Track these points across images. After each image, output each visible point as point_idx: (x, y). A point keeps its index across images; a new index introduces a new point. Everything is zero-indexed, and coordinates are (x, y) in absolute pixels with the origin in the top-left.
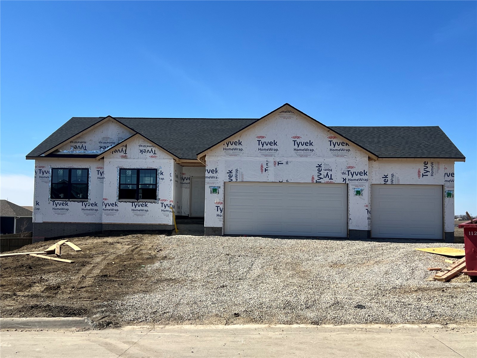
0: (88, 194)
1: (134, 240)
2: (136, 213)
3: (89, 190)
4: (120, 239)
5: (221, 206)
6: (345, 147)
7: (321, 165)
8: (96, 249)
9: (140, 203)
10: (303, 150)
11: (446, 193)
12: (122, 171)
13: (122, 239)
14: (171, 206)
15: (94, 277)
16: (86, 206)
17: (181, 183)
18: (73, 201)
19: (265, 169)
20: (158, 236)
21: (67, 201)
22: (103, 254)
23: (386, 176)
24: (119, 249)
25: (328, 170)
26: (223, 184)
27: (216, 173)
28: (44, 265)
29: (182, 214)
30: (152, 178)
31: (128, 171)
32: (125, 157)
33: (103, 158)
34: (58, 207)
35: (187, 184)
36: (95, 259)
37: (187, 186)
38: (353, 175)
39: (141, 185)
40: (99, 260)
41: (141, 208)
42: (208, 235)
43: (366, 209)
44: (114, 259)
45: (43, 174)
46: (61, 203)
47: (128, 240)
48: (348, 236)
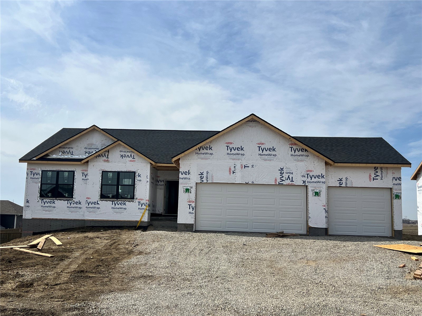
0: (74, 194)
1: (112, 235)
2: (116, 211)
3: (74, 190)
4: (100, 234)
5: (193, 205)
6: (304, 153)
7: (283, 168)
8: (76, 244)
9: (119, 202)
10: (267, 155)
11: (395, 195)
12: (104, 173)
13: (101, 234)
14: (147, 205)
15: (71, 272)
16: (71, 204)
17: (156, 185)
18: (60, 200)
19: (233, 171)
20: (135, 232)
21: (54, 199)
22: (83, 248)
23: (341, 179)
24: (98, 243)
25: (289, 173)
26: (195, 184)
27: (189, 175)
28: (24, 259)
29: (156, 212)
30: (131, 180)
31: (109, 173)
32: (108, 161)
33: (88, 162)
34: (46, 204)
35: (161, 185)
36: (74, 254)
37: (161, 187)
38: (311, 178)
39: (121, 186)
40: (78, 254)
41: (120, 206)
42: (181, 231)
43: (324, 209)
44: (92, 254)
45: (34, 175)
46: (49, 201)
47: (107, 235)
48: (308, 233)
